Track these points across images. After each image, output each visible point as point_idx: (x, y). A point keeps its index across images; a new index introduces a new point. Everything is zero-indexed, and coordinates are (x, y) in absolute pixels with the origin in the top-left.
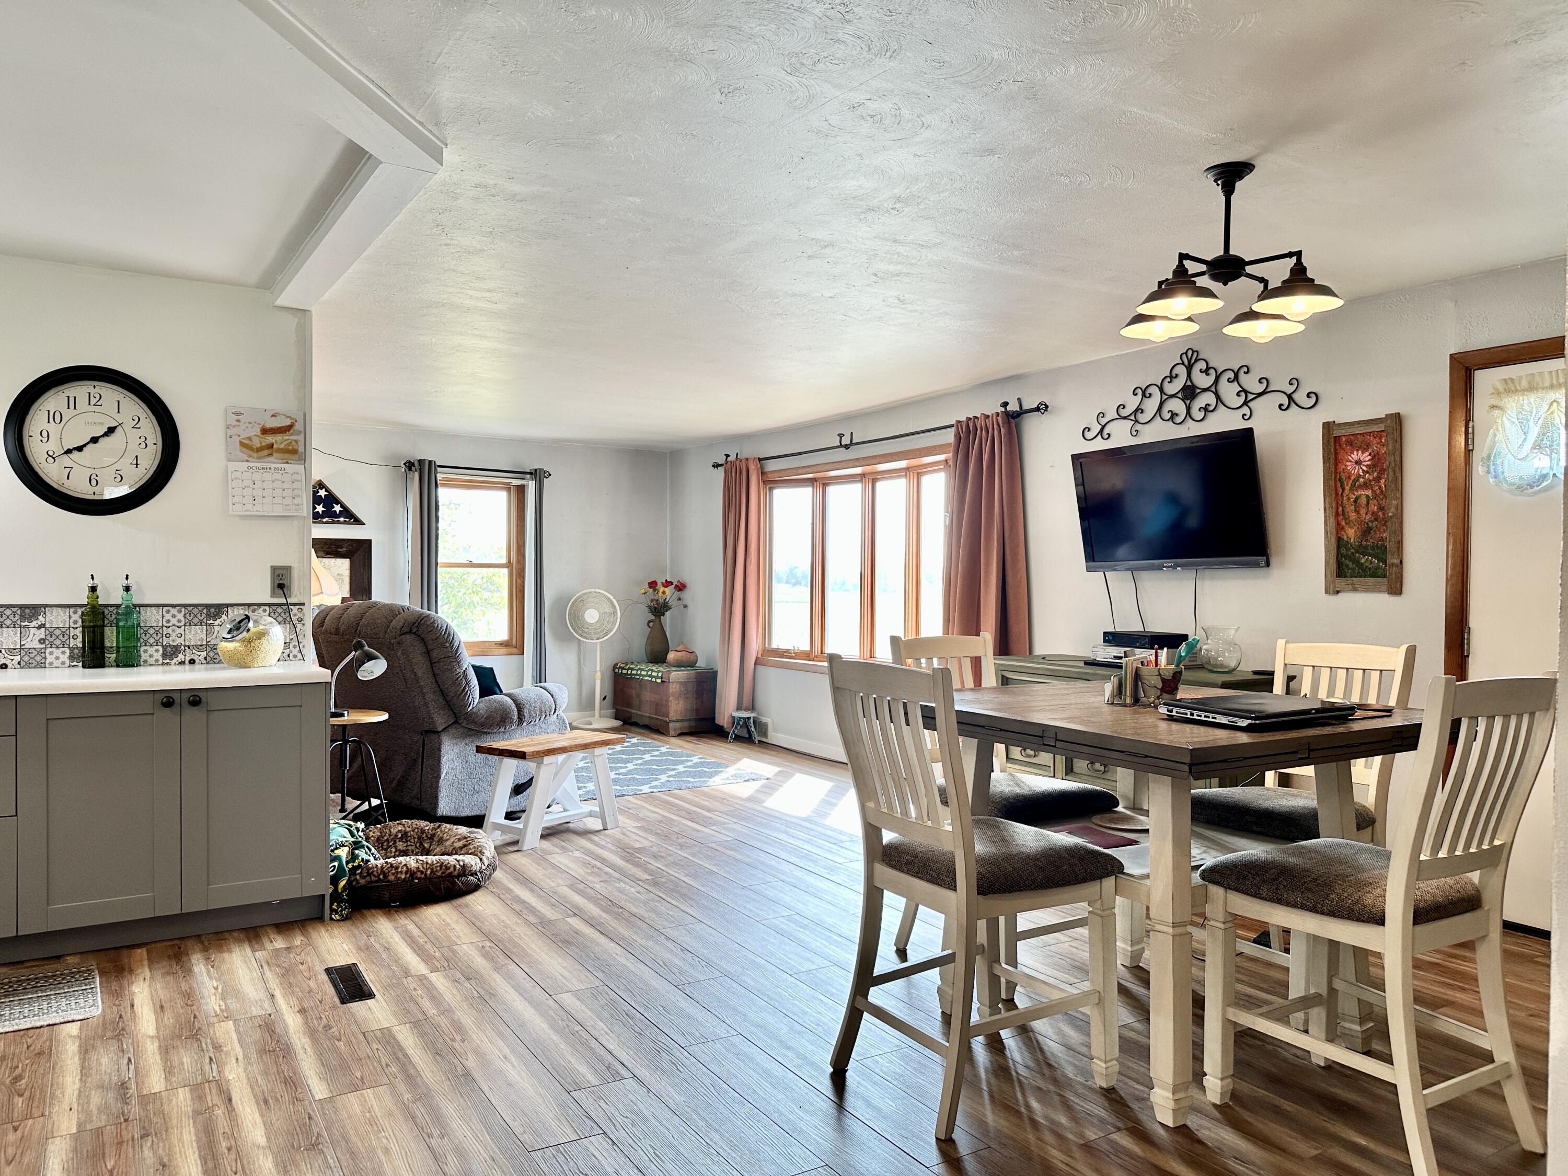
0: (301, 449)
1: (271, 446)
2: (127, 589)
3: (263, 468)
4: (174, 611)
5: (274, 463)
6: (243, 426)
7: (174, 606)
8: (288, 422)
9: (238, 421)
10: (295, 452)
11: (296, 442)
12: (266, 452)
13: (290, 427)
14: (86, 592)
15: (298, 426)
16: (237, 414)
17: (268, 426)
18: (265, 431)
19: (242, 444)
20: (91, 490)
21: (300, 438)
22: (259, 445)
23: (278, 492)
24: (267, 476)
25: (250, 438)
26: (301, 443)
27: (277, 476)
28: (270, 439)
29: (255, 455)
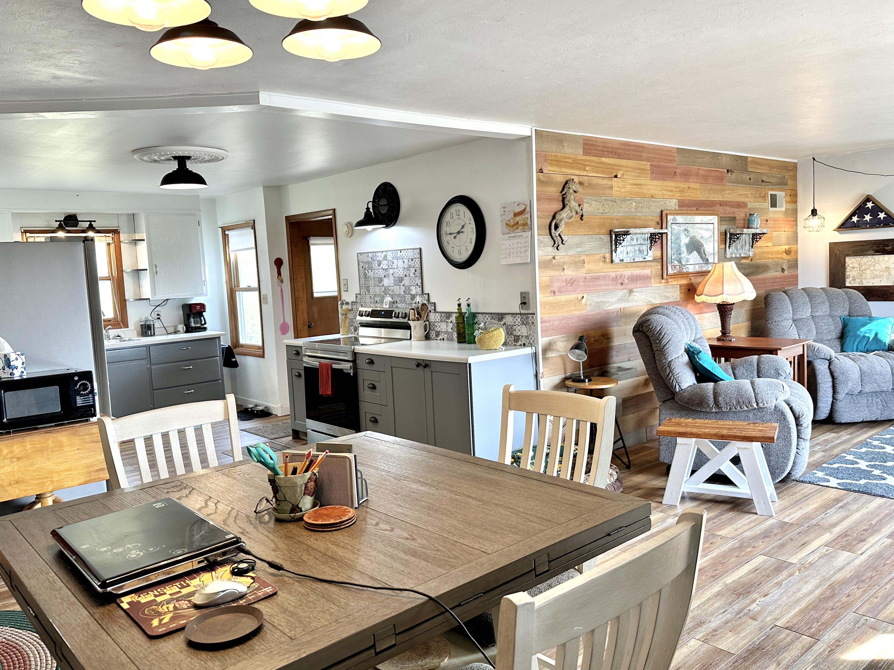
0: (529, 222)
1: (518, 223)
2: (469, 305)
3: (514, 237)
4: (487, 316)
5: (519, 232)
6: (506, 214)
7: (487, 314)
8: (523, 207)
9: (504, 211)
10: (526, 224)
11: (527, 218)
12: (515, 227)
13: (525, 210)
14: (457, 307)
15: (528, 209)
16: (504, 207)
17: (517, 211)
18: (516, 215)
19: (507, 224)
20: (460, 257)
21: (528, 215)
22: (513, 224)
23: (519, 249)
24: (515, 241)
25: (509, 220)
26: (529, 219)
27: (519, 240)
28: (518, 219)
29: (512, 229)
